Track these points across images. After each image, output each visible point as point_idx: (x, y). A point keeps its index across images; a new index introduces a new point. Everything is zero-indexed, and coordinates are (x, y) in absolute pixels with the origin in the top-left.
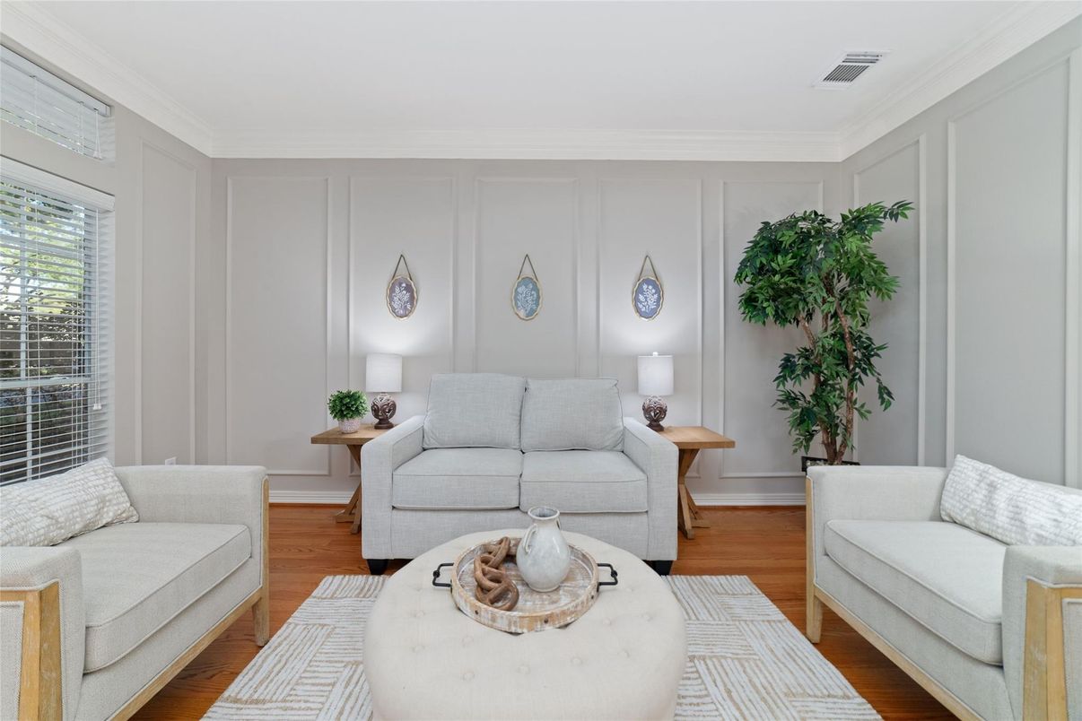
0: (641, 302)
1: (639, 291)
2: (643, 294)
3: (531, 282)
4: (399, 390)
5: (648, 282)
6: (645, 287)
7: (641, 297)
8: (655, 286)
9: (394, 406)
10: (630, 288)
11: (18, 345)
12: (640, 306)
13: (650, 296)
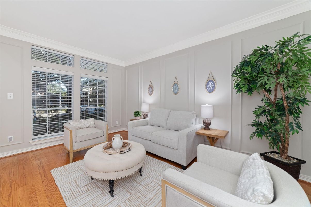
0: (208, 88)
1: (208, 84)
2: (209, 85)
3: (176, 85)
4: (148, 111)
5: (210, 81)
6: (209, 82)
7: (208, 86)
8: (213, 82)
9: (147, 115)
10: (205, 83)
11: (97, 102)
12: (208, 89)
13: (211, 86)
